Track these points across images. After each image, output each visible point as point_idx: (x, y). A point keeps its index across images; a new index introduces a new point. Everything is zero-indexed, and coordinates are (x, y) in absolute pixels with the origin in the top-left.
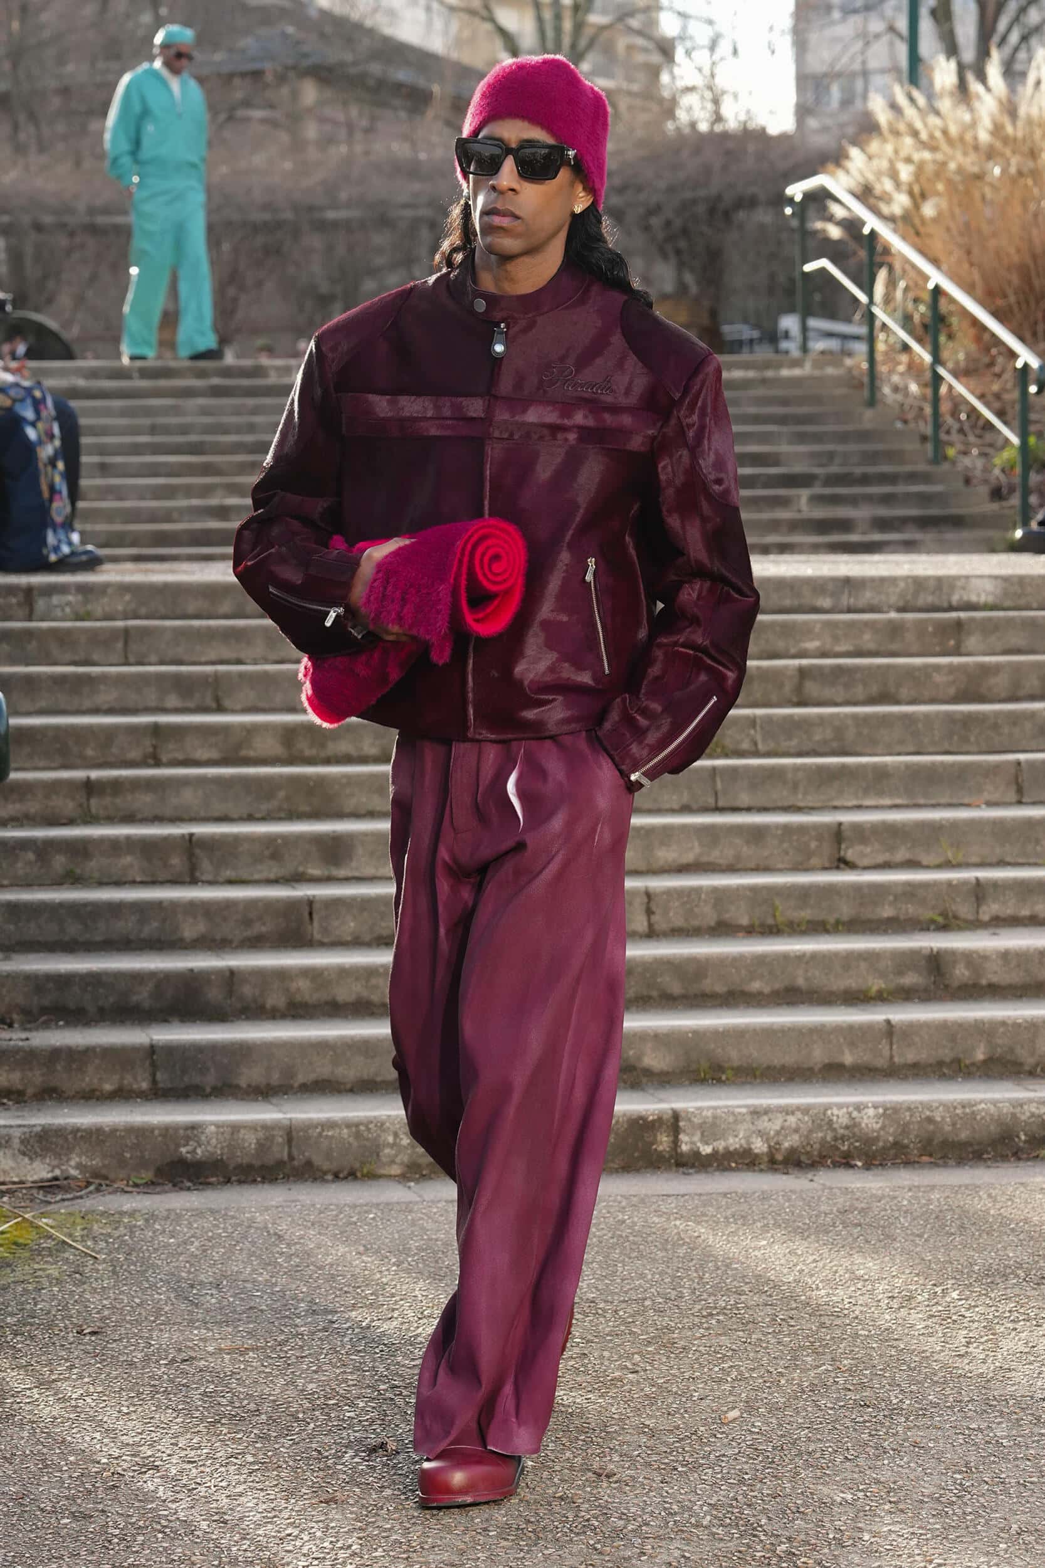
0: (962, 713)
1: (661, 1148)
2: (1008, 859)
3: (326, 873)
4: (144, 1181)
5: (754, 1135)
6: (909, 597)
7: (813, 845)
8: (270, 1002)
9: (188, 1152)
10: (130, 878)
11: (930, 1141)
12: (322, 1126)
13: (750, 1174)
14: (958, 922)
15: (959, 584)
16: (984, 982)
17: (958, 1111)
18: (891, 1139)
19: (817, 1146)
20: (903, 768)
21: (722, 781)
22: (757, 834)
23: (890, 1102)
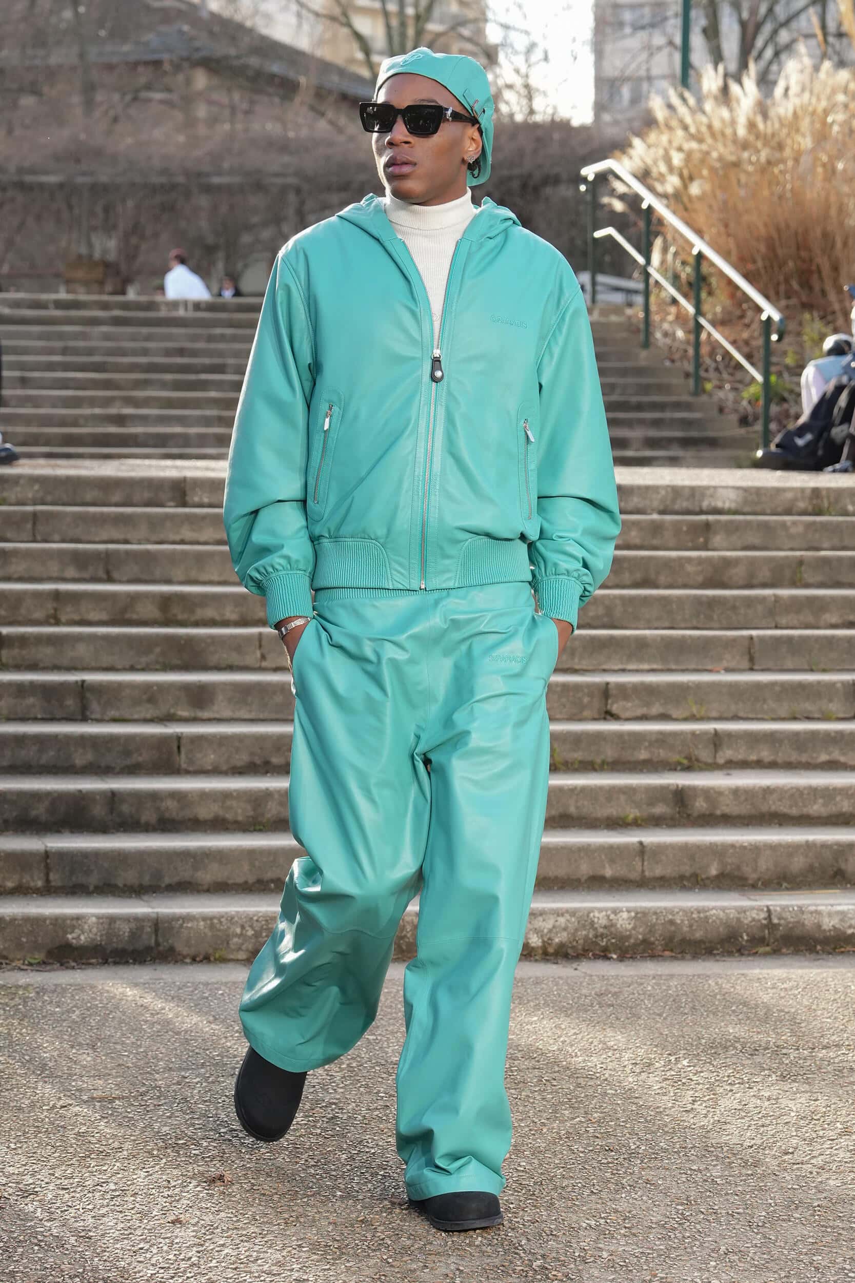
0: (707, 597)
2: (741, 714)
3: (193, 715)
4: (36, 961)
5: (531, 932)
6: (668, 503)
7: (586, 700)
8: (144, 818)
9: (73, 938)
10: (32, 716)
11: (671, 939)
12: (183, 919)
13: (527, 963)
14: (700, 765)
15: (708, 492)
16: (718, 812)
17: (695, 916)
18: (640, 937)
19: (581, 942)
20: (659, 639)
23: (641, 907)
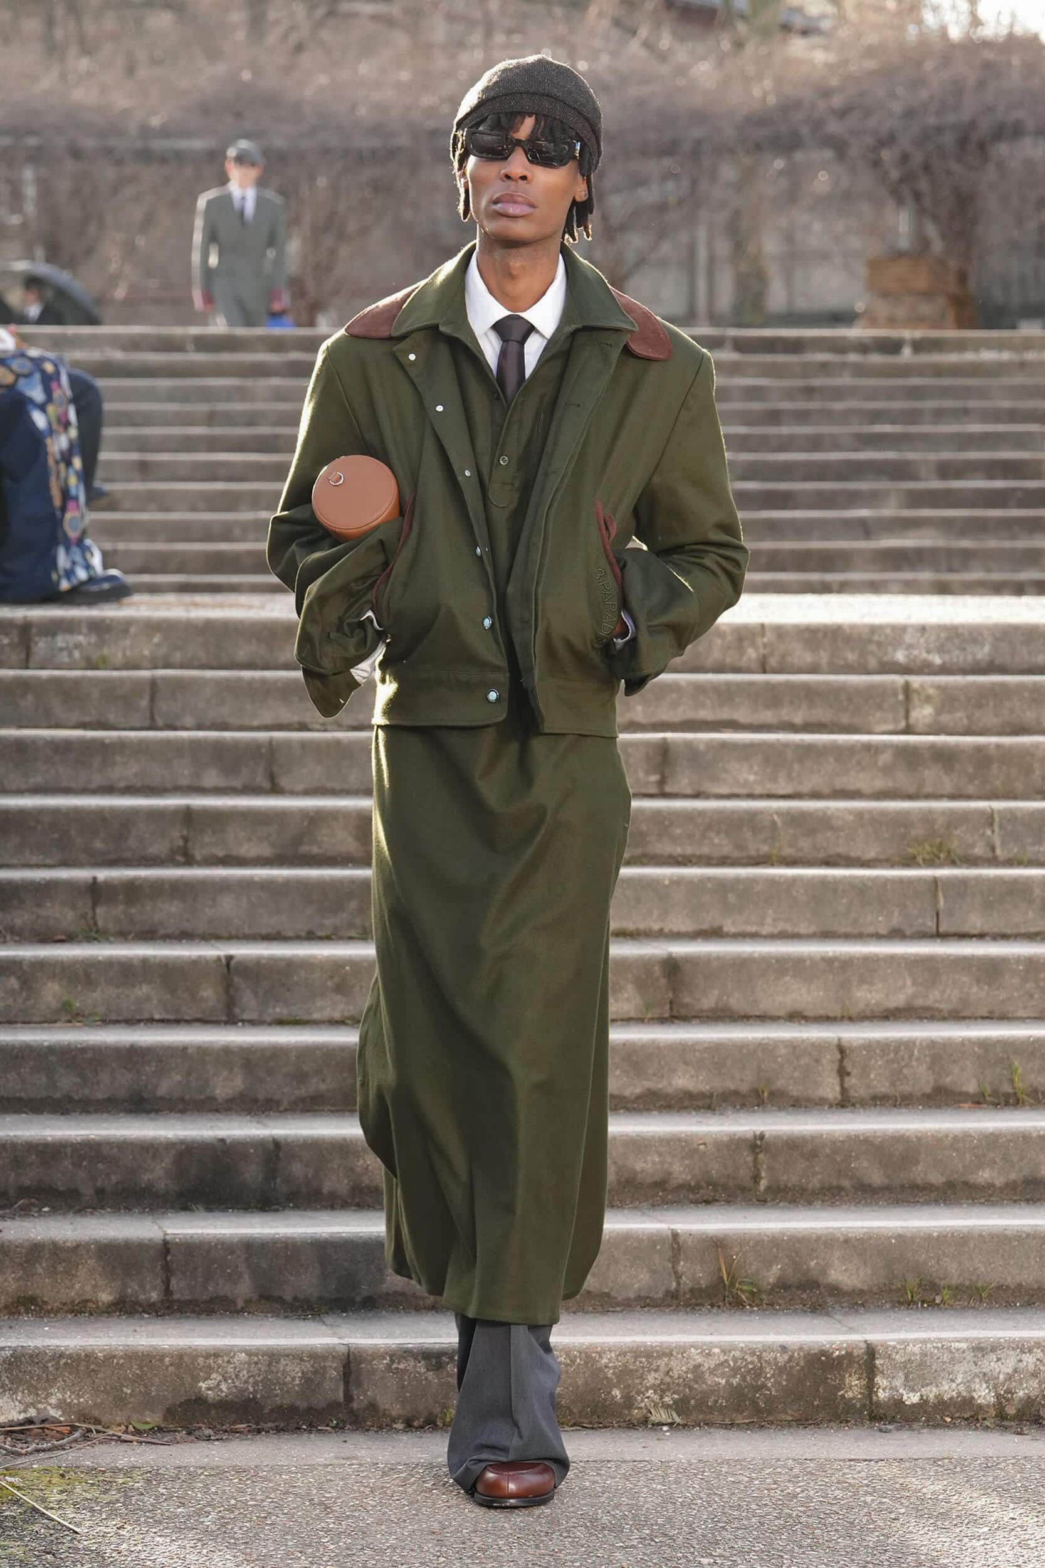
1: (850, 1394)
4: (148, 1427)
8: (327, 1187)
9: (209, 1389)
10: (146, 1016)
12: (391, 1356)
13: (971, 1433)
21: (945, 897)
22: (992, 969)
